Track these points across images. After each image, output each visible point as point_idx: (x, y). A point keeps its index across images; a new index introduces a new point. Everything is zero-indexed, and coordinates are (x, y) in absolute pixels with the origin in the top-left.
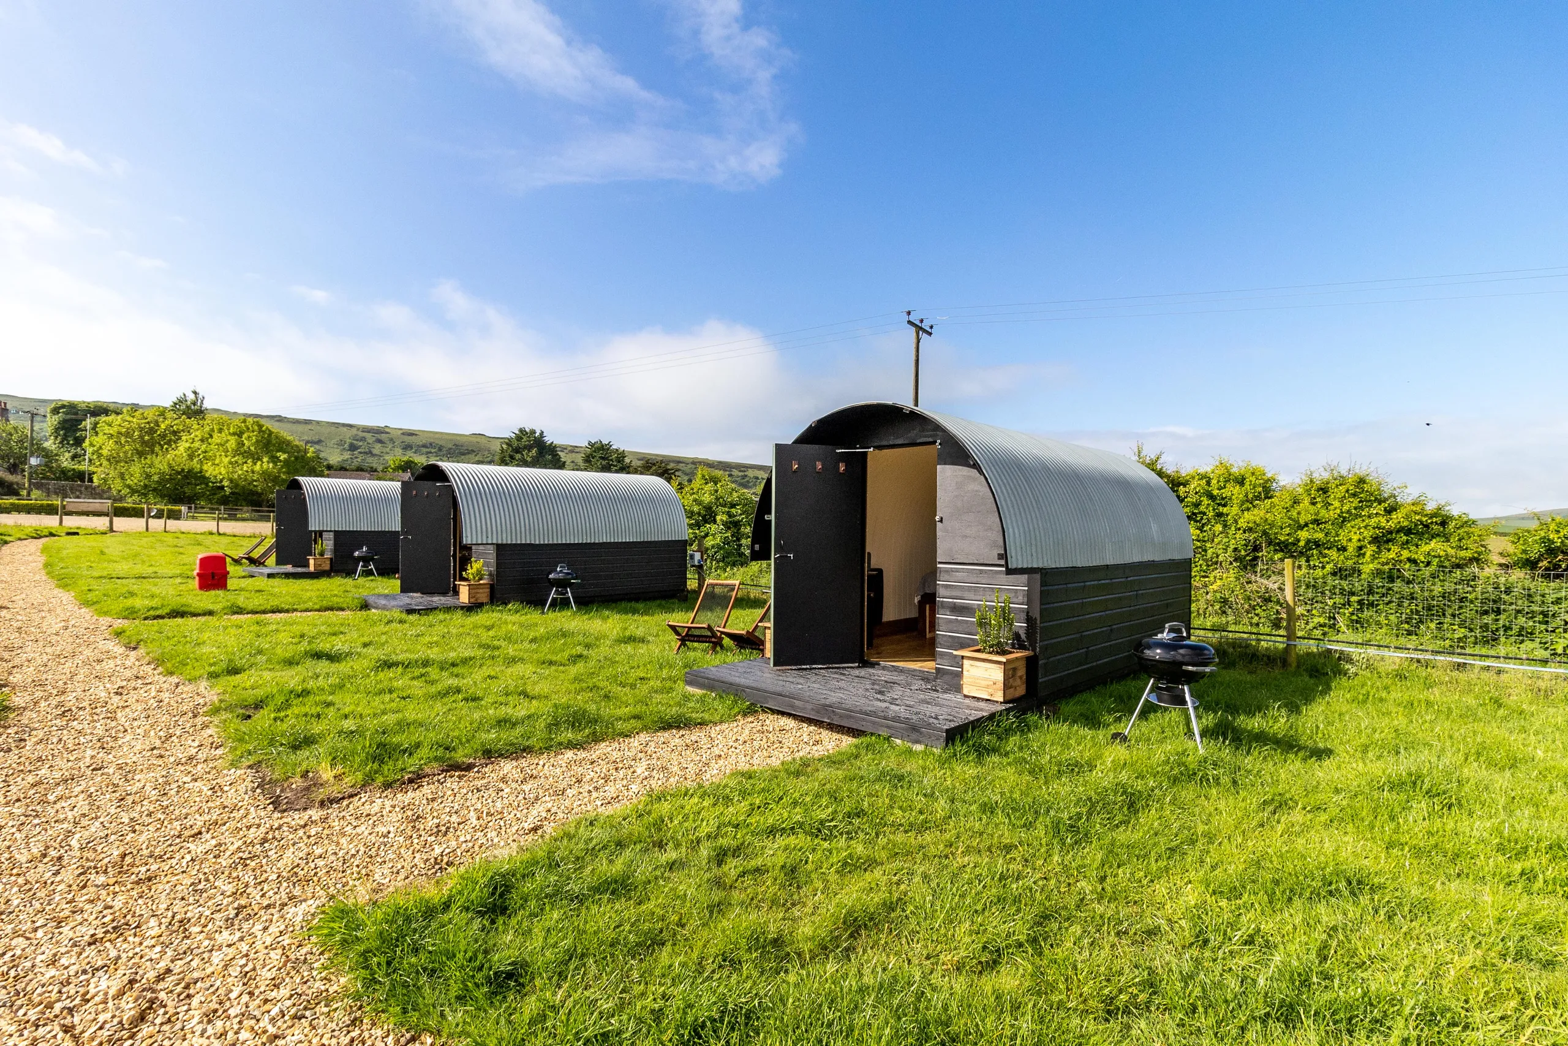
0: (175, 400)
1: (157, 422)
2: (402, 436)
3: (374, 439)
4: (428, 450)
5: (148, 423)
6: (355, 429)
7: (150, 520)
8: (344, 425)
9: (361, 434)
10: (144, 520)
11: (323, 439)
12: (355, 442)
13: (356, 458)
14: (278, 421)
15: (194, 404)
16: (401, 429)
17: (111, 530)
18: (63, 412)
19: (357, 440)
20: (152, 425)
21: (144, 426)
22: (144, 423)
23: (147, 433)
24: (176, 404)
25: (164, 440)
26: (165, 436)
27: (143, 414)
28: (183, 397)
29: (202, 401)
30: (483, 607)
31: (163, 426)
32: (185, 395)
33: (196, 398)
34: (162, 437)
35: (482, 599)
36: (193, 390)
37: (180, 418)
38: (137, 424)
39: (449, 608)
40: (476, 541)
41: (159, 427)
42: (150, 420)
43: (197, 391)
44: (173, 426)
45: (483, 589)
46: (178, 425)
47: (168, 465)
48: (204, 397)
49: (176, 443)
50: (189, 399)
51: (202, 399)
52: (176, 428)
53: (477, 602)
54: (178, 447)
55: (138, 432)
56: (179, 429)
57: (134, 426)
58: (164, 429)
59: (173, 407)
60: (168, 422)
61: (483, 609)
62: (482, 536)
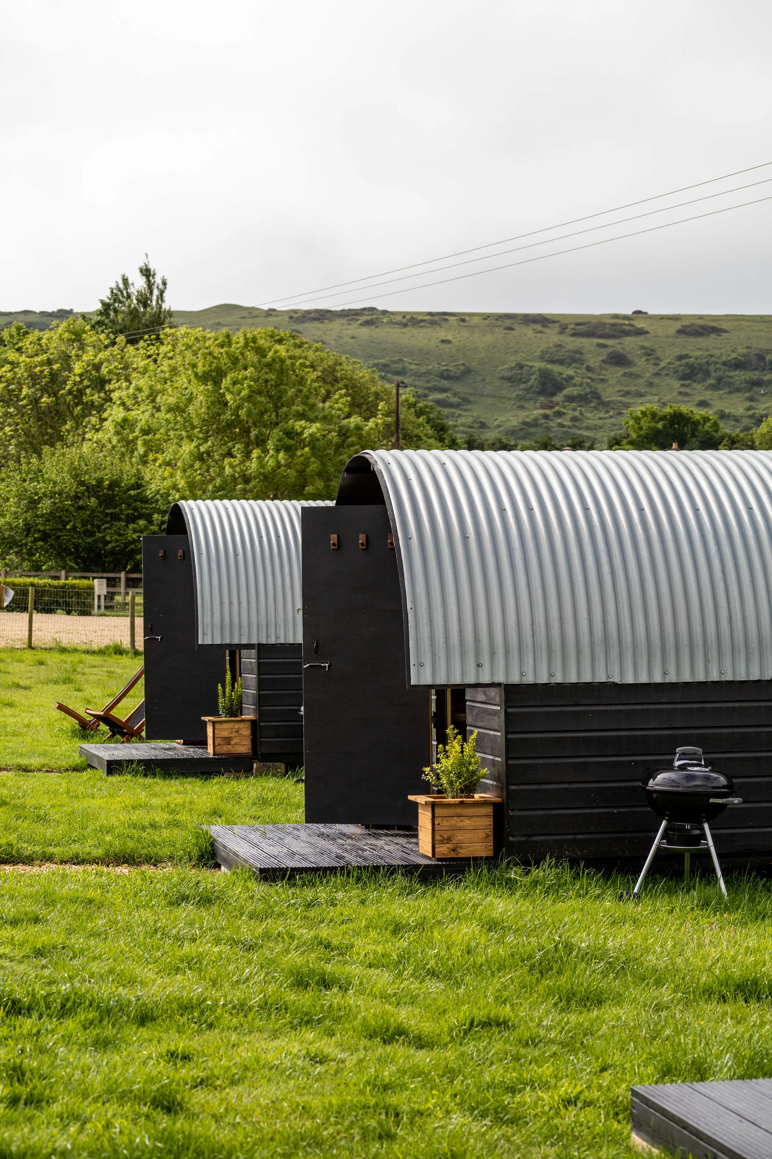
0: (105, 295)
1: (66, 358)
2: (682, 340)
3: (604, 354)
4: (755, 375)
5: (49, 362)
6: (557, 328)
8: (528, 319)
9: (571, 343)
11: (474, 365)
12: (556, 368)
13: (559, 414)
14: (367, 323)
15: (144, 301)
16: (676, 318)
19: (561, 362)
20: (56, 367)
21: (42, 372)
22: (42, 364)
23: (44, 390)
24: (107, 306)
25: (77, 405)
26: (81, 393)
27: (44, 341)
28: (121, 286)
29: (162, 292)
30: (472, 869)
31: (78, 368)
32: (125, 281)
33: (150, 286)
34: (75, 397)
35: (468, 847)
36: (142, 265)
37: (114, 343)
38: (29, 368)
39: (388, 869)
40: (448, 676)
41: (70, 370)
42: (53, 353)
43: (151, 267)
44: (97, 367)
45: (474, 819)
46: (108, 360)
47: (75, 469)
48: (164, 284)
49: (101, 409)
50: (133, 290)
51: (161, 287)
52: (104, 371)
53: (460, 856)
54: (103, 420)
55: (29, 388)
56: (110, 372)
57: (20, 372)
58: (81, 375)
59: (101, 313)
60: (88, 356)
61: (471, 877)
62: (463, 653)
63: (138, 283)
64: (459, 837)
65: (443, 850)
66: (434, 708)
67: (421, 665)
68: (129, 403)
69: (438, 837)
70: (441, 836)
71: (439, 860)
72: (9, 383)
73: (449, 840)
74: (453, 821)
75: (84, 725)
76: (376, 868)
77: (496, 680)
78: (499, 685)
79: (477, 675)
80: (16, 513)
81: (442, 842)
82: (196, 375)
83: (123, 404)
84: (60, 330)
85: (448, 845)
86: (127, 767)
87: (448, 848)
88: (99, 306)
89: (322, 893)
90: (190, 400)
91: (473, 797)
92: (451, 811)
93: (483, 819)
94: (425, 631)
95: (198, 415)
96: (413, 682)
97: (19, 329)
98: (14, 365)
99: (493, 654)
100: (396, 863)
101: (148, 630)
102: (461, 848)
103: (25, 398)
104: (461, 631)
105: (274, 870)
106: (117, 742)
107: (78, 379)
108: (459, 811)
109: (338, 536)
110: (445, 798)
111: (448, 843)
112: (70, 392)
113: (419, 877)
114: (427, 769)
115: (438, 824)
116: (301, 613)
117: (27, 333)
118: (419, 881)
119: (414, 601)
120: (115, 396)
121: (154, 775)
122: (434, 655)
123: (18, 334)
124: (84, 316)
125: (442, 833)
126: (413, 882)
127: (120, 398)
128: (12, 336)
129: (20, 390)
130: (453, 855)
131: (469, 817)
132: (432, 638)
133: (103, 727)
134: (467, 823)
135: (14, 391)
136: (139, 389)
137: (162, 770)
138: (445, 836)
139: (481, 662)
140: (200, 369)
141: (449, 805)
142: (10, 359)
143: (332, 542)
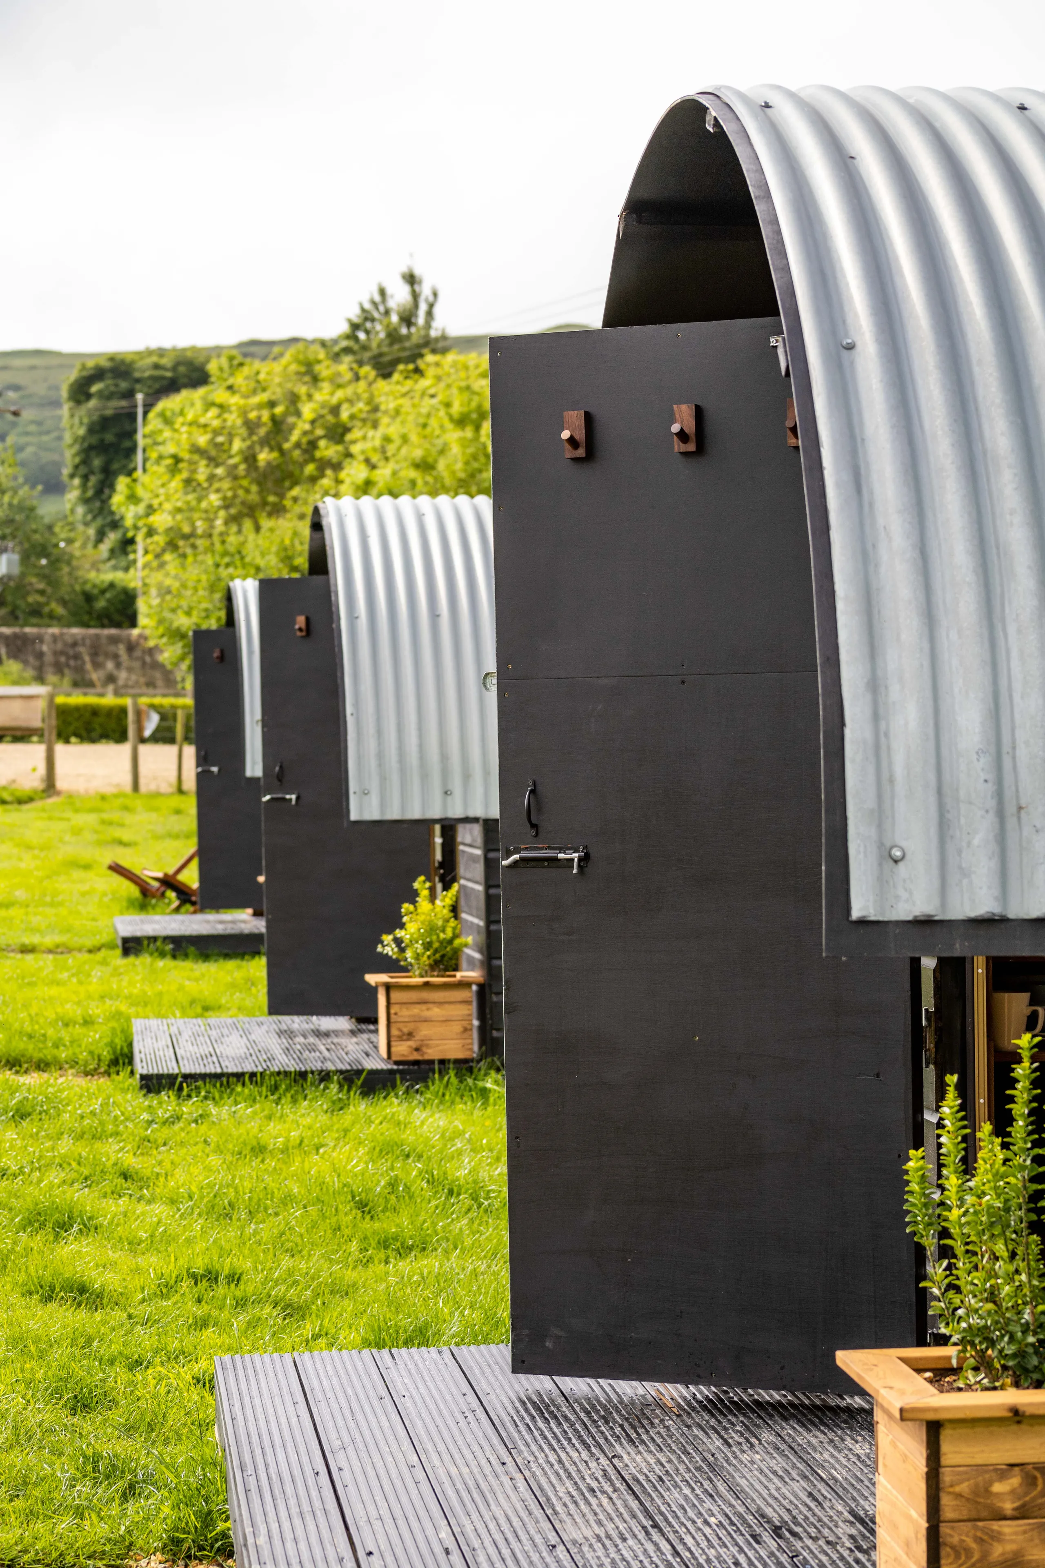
0: (354, 313)
1: (294, 399)
5: (272, 404)
7: (143, 749)
10: (125, 749)
15: (408, 319)
17: (50, 786)
18: (100, 394)
20: (279, 410)
21: (259, 418)
22: (260, 406)
23: (265, 442)
24: (355, 327)
25: (306, 462)
26: (313, 445)
27: (262, 377)
28: (377, 298)
29: (431, 306)
30: (437, 1076)
31: (308, 411)
32: (382, 292)
33: (415, 296)
34: (305, 451)
35: (438, 1045)
36: (404, 269)
37: (357, 378)
38: (244, 412)
39: (319, 1075)
40: (403, 808)
41: (298, 414)
42: (275, 392)
43: (417, 272)
44: (335, 410)
45: (447, 1006)
46: (350, 401)
47: (285, 549)
48: (435, 295)
49: (337, 467)
50: (392, 304)
51: (431, 298)
52: (344, 415)
53: (426, 1057)
54: (339, 482)
55: (244, 440)
56: (352, 417)
57: (233, 419)
58: (313, 422)
59: (347, 337)
60: (324, 395)
61: (436, 1086)
62: (425, 777)
63: (399, 295)
64: (424, 1031)
65: (402, 1050)
66: (438, 856)
67: (366, 793)
68: (375, 458)
69: (395, 1032)
70: (400, 1030)
71: (397, 1063)
72: (216, 433)
73: (410, 1035)
74: (416, 1010)
75: (145, 891)
76: (303, 1075)
77: (471, 814)
78: (476, 820)
79: (445, 806)
80: (206, 610)
81: (401, 1038)
82: (451, 418)
83: (367, 461)
84: (284, 361)
85: (409, 1043)
86: (148, 945)
87: (410, 1047)
88: (345, 328)
89: (189, 1108)
90: (442, 452)
91: (454, 976)
92: (413, 996)
93: (458, 1006)
94: (371, 745)
95: (453, 473)
96: (353, 816)
97: (231, 359)
98: (223, 408)
99: (467, 777)
100: (330, 1067)
101: (202, 760)
102: (428, 1046)
103: (236, 454)
104: (421, 746)
105: (160, 1077)
106: (187, 912)
107: (307, 427)
108: (425, 995)
109: (308, 620)
110: (410, 977)
111: (408, 1040)
112: (298, 445)
113: (362, 1086)
114: (387, 938)
115: (396, 1014)
116: (260, 724)
117: (241, 365)
118: (361, 1093)
119: (357, 704)
120: (355, 449)
121: (186, 956)
122: (383, 779)
123: (231, 366)
124: (323, 344)
125: (401, 1025)
126: (352, 1093)
127: (363, 452)
128: (221, 369)
129: (230, 443)
130: (416, 1056)
131: (440, 1004)
132: (380, 756)
133: (171, 895)
134: (436, 1012)
135: (222, 444)
136: (387, 439)
137: (198, 949)
138: (406, 1030)
139: (450, 787)
140: (457, 409)
141: (408, 987)
142: (218, 400)
143: (297, 627)
